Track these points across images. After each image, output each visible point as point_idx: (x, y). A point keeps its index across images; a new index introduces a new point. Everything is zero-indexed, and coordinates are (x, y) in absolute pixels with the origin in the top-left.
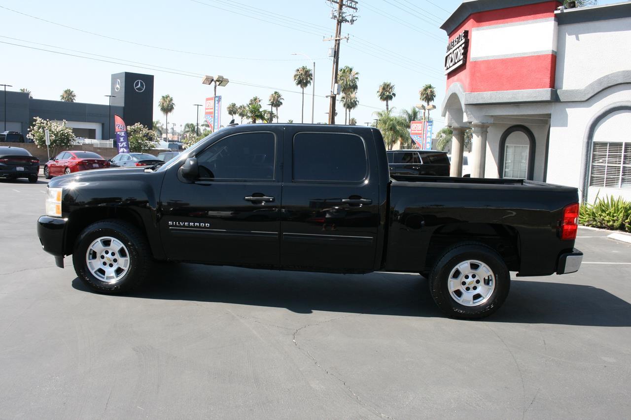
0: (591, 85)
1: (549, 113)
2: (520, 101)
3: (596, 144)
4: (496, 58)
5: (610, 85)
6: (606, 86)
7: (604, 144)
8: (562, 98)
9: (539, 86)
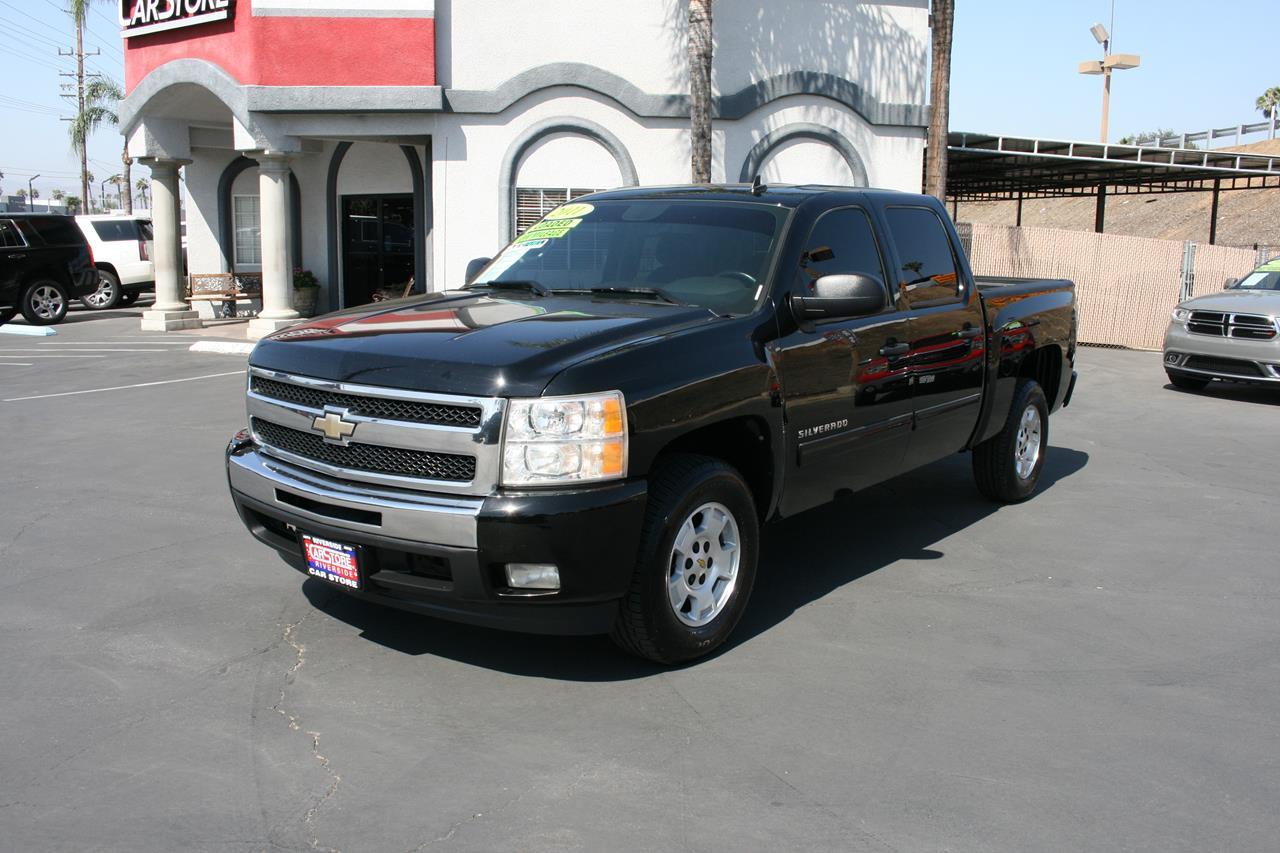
0: (509, 84)
1: (428, 132)
2: (379, 108)
3: (521, 192)
4: (313, 15)
5: (541, 86)
6: (533, 88)
7: (535, 192)
8: (456, 106)
9: (413, 80)
